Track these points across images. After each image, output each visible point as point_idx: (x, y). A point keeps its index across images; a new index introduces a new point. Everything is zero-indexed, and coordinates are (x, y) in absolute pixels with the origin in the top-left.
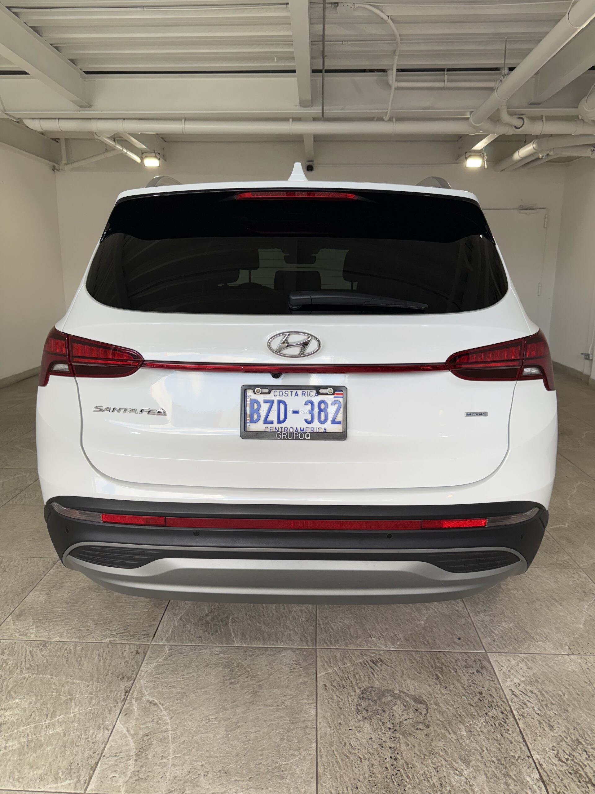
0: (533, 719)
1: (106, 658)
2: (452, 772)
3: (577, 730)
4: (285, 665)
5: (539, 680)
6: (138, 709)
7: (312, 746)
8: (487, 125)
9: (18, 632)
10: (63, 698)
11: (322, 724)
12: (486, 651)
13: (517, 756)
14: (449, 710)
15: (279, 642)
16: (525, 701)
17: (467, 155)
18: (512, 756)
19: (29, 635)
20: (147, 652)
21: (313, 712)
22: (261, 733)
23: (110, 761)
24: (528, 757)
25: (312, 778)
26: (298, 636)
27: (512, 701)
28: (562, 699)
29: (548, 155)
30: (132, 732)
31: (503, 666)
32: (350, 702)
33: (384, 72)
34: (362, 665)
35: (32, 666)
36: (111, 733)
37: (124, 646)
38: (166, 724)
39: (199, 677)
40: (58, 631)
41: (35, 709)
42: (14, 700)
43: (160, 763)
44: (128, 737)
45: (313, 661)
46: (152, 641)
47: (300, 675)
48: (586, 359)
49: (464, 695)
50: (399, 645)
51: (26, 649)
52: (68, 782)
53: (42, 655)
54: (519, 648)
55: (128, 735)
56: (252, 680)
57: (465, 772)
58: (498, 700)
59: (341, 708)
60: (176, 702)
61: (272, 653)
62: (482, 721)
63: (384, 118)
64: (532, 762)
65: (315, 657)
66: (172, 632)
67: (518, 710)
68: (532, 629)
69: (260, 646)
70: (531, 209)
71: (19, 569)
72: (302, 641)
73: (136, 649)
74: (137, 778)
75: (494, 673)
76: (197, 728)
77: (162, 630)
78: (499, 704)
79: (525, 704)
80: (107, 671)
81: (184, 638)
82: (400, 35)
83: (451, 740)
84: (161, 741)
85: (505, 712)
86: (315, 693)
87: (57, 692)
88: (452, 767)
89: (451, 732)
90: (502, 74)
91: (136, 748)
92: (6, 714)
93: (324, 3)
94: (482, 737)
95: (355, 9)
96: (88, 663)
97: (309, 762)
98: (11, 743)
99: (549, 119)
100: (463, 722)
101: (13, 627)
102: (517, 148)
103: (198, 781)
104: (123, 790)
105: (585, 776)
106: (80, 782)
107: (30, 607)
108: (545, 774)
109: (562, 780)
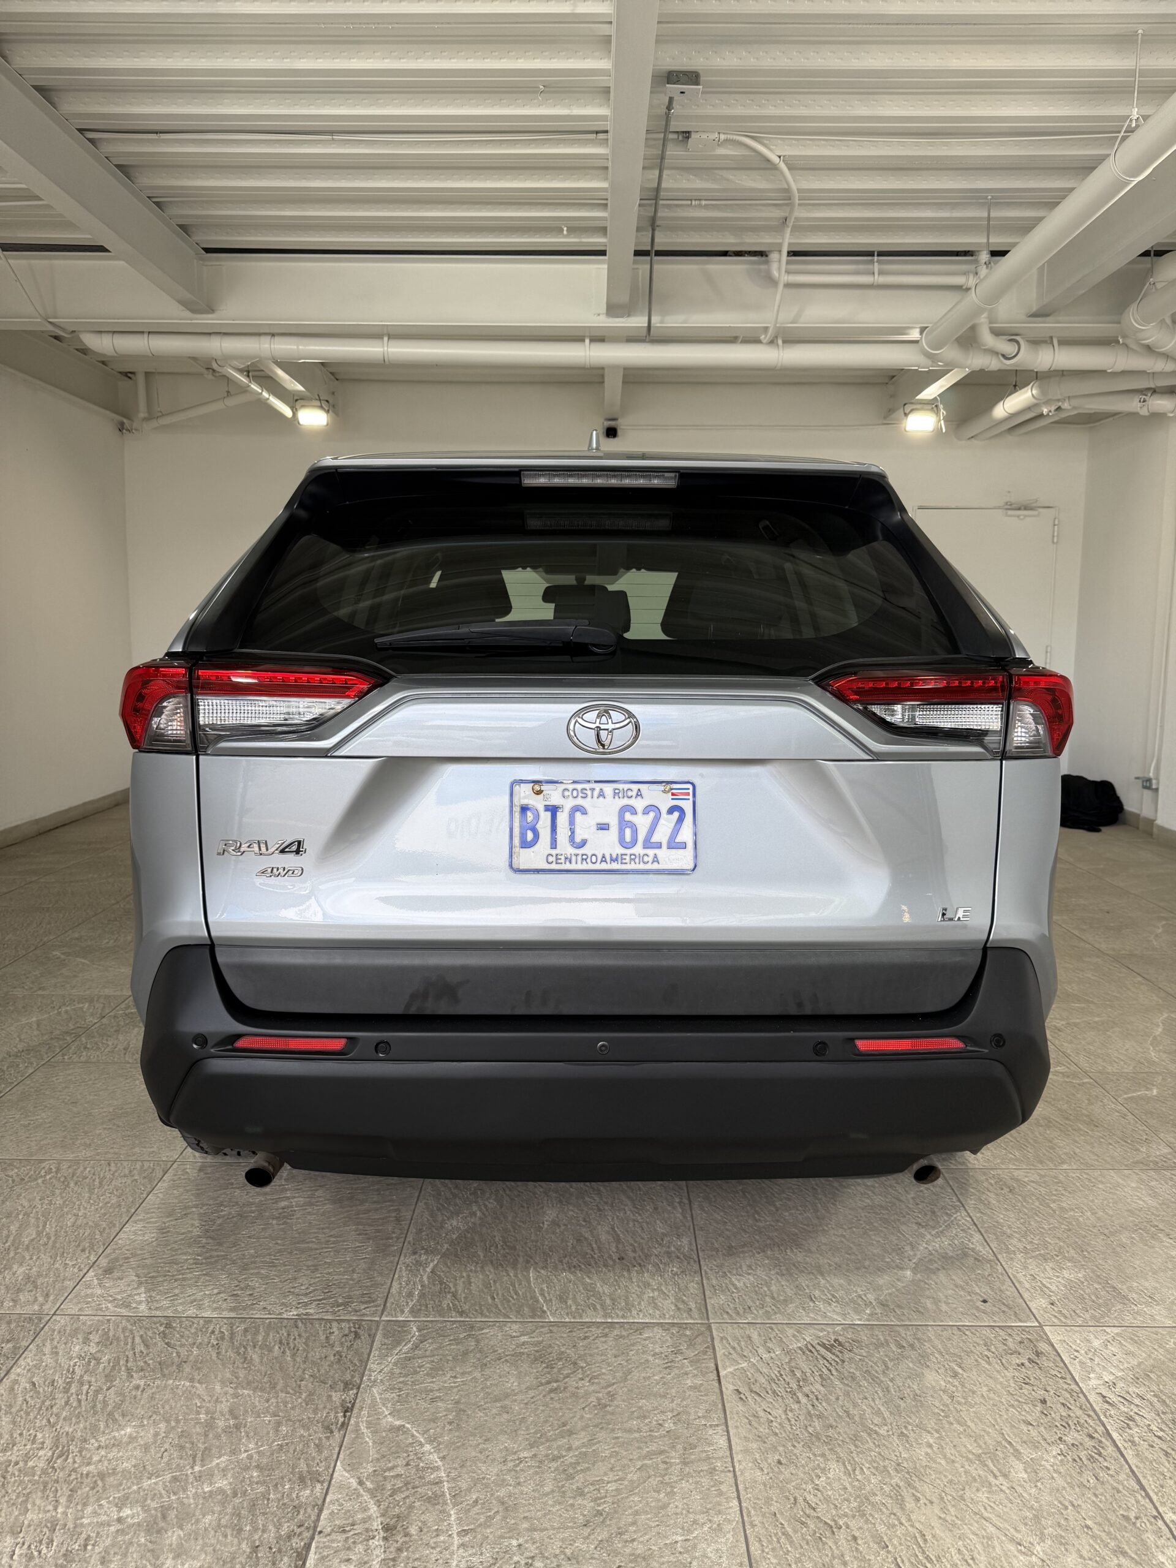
0: (1152, 1446)
1: (295, 1346)
2: (1012, 1547)
4: (653, 1355)
5: (1152, 1375)
6: (374, 1442)
7: (731, 1504)
8: (950, 353)
9: (110, 1302)
10: (221, 1424)
11: (743, 1464)
12: (1039, 1323)
13: (1132, 1515)
14: (988, 1433)
15: (634, 1312)
16: (1132, 1414)
17: (908, 408)
18: (1123, 1516)
19: (134, 1305)
20: (375, 1335)
21: (723, 1442)
22: (626, 1483)
23: (332, 1541)
24: (1155, 1517)
26: (669, 1301)
27: (1105, 1416)
29: (1059, 409)
30: (369, 1485)
31: (1077, 1351)
32: (793, 1422)
33: (762, 256)
34: (804, 1353)
35: (149, 1365)
36: (328, 1489)
37: (328, 1325)
38: (438, 1468)
39: (486, 1379)
40: (193, 1298)
41: (167, 1446)
42: (123, 1430)
43: (435, 1543)
44: (362, 1496)
45: (708, 1347)
46: (382, 1314)
47: (686, 1374)
48: (1145, 787)
49: (1012, 1406)
50: (869, 1315)
51: (131, 1331)
53: (166, 1344)
54: (1103, 1317)
55: (362, 1491)
56: (593, 1383)
57: (1038, 1548)
58: (1079, 1413)
59: (776, 1434)
60: (448, 1427)
61: (624, 1333)
62: (1054, 1453)
63: (762, 337)
64: (1164, 1527)
65: (709, 1340)
66: (420, 1297)
67: (1121, 1430)
68: (1122, 1282)
69: (598, 1320)
70: (1026, 508)
71: (97, 1183)
72: (679, 1309)
73: (353, 1329)
75: (1062, 1365)
76: (498, 1475)
77: (400, 1293)
78: (1082, 1421)
79: (1131, 1419)
80: (300, 1371)
81: (445, 1307)
82: (798, 190)
83: (1001, 1490)
84: (430, 1502)
85: (1096, 1436)
86: (720, 1406)
87: (207, 1413)
88: (1012, 1540)
89: (998, 1474)
90: (977, 261)
91: (383, 1515)
92: (110, 1456)
93: (665, 133)
94: (1060, 1482)
95: (720, 144)
96: (262, 1357)
97: (729, 1536)
98: (129, 1512)
99: (1065, 342)
100: (1017, 1454)
101: (99, 1291)
102: (1001, 397)
107: (128, 1254)
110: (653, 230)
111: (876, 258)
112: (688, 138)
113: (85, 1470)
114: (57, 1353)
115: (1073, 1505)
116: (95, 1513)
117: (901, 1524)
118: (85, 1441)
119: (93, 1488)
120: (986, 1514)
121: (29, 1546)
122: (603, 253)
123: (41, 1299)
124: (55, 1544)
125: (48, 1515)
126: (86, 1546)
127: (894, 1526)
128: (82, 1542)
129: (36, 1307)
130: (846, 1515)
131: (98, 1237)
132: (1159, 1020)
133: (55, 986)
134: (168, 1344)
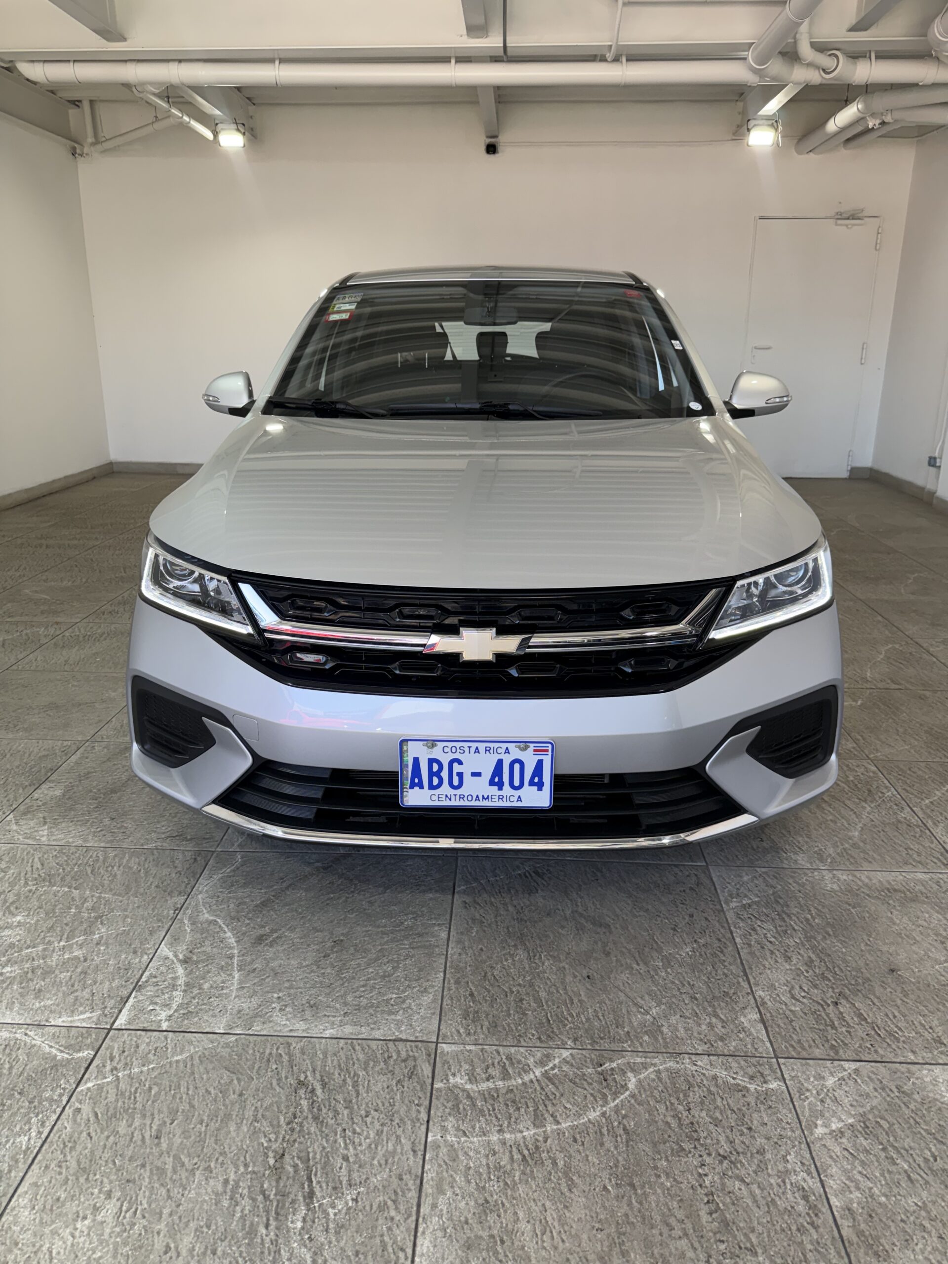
0: (763, 947)
1: (149, 867)
2: (634, 1010)
3: (825, 963)
5: (781, 901)
6: (192, 930)
7: (438, 976)
8: (776, 67)
9: (22, 835)
10: (85, 915)
11: (455, 950)
12: (707, 863)
13: (731, 991)
16: (756, 926)
17: (752, 123)
18: (724, 991)
19: (38, 837)
20: (209, 860)
21: (444, 935)
22: (366, 959)
23: (148, 991)
24: (748, 994)
25: (433, 1014)
27: (735, 927)
28: (810, 925)
29: (883, 123)
30: (181, 957)
31: (729, 883)
32: (499, 923)
34: (522, 879)
35: (41, 877)
36: (152, 958)
37: (176, 854)
38: (231, 948)
40: (81, 833)
41: (44, 928)
42: (14, 917)
43: (219, 994)
44: (175, 964)
45: (451, 874)
46: (217, 847)
47: (431, 890)
48: (930, 465)
49: (667, 918)
51: (33, 855)
52: (88, 1015)
54: (758, 861)
55: (175, 961)
57: (654, 1010)
58: (716, 924)
59: (484, 931)
60: (247, 921)
61: (392, 861)
62: (688, 949)
63: (607, 55)
64: (753, 1001)
65: (454, 869)
66: (248, 835)
67: (744, 936)
69: (376, 853)
70: (854, 218)
73: (193, 857)
74: (186, 1011)
75: (714, 892)
77: (234, 833)
78: (716, 929)
79: (754, 930)
80: (149, 884)
83: (639, 973)
84: (222, 969)
85: (723, 939)
86: (449, 912)
87: (76, 909)
88: (636, 1004)
89: (640, 962)
91: (186, 976)
94: (685, 969)
96: (123, 874)
97: (431, 996)
98: (9, 969)
99: (884, 55)
100: (659, 950)
101: (14, 827)
103: (271, 1016)
104: (165, 1026)
105: (825, 1017)
106: (106, 1016)
107: (41, 803)
108: (768, 1015)
109: (792, 1021)
115: (689, 984)
117: (558, 992)
120: (622, 988)
127: (553, 993)
130: (520, 985)
131: (21, 791)
132: (883, 649)
133: (21, 615)
134: (57, 864)
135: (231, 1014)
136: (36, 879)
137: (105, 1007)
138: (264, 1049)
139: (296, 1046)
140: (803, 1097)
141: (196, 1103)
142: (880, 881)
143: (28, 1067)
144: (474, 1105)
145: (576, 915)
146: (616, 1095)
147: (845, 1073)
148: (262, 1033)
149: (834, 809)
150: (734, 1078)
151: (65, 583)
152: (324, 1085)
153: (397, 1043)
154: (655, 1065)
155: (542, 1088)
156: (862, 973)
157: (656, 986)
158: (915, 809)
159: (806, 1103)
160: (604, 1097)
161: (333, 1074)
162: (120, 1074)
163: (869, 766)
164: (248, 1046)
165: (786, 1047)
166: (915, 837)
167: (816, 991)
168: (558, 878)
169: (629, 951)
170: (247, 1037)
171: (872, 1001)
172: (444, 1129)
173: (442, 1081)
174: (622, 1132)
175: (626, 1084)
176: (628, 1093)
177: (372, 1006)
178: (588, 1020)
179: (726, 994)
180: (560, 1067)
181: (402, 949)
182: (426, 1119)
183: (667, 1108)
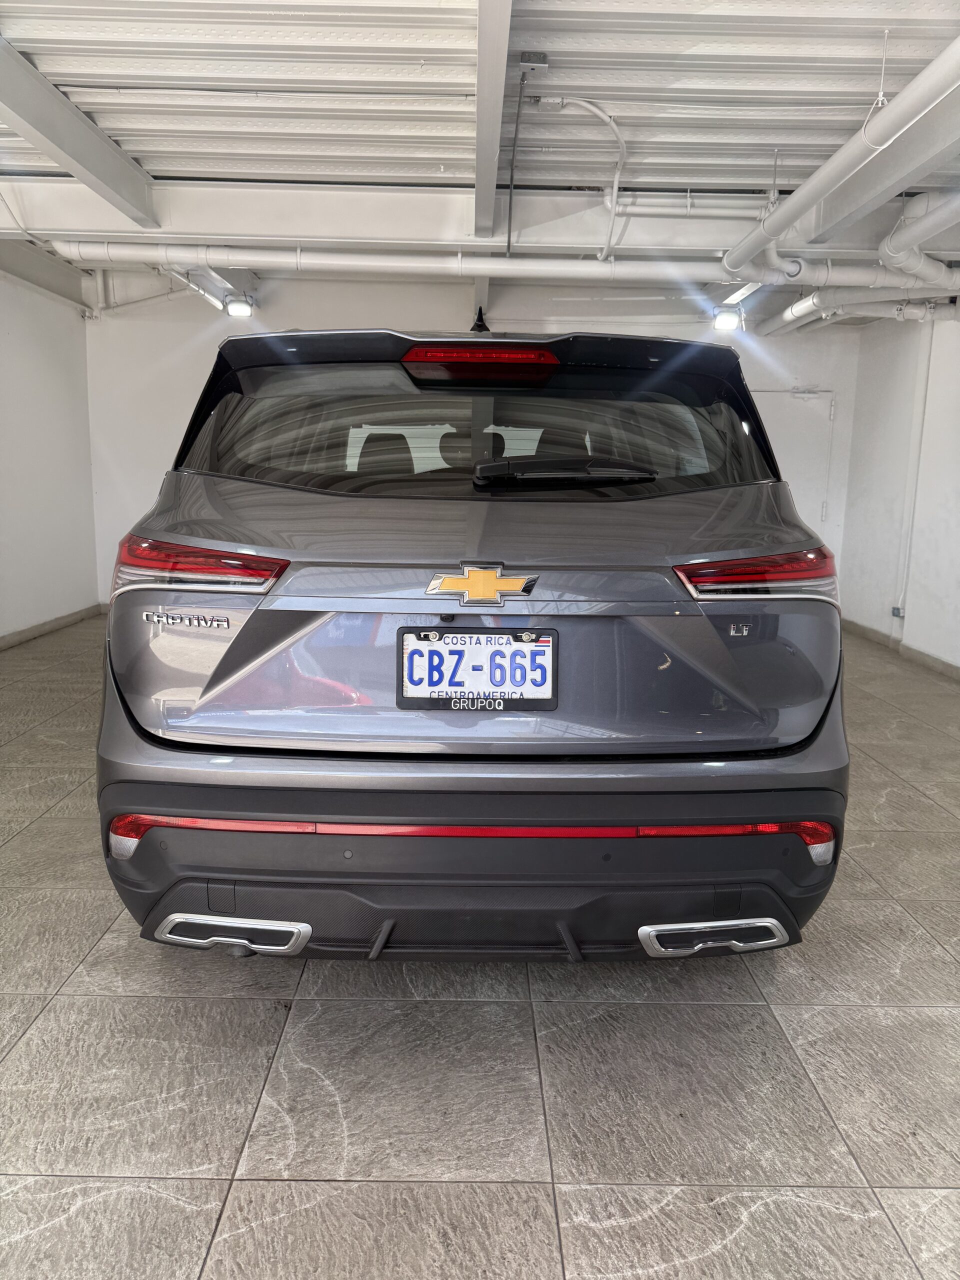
0: (836, 1083)
1: (232, 1016)
2: (731, 1146)
3: (896, 1096)
4: (490, 1023)
5: (843, 1037)
6: (289, 1079)
7: (539, 1118)
8: (747, 270)
9: (96, 986)
10: (180, 1066)
11: (549, 1093)
12: (767, 1002)
13: (816, 1126)
14: (722, 1074)
15: (477, 994)
16: (825, 1062)
17: (718, 310)
18: (810, 1126)
19: (114, 989)
21: (535, 1079)
22: (466, 1104)
23: (260, 1141)
24: (832, 1127)
26: (503, 987)
27: (806, 1063)
28: (875, 1059)
29: (835, 314)
31: (792, 1021)
32: (586, 1066)
33: (599, 190)
34: (597, 1021)
35: (126, 1028)
36: (257, 1108)
37: (256, 1003)
38: (334, 1095)
41: (142, 1081)
42: (109, 1070)
43: (332, 1142)
44: (281, 1113)
45: (529, 1018)
46: (295, 995)
47: (513, 1035)
48: (894, 615)
50: (646, 997)
51: (112, 1006)
52: (206, 1166)
53: (138, 1014)
54: (813, 999)
55: (281, 1110)
56: (446, 1041)
57: (749, 1146)
58: (788, 1061)
59: (573, 1074)
60: (342, 1069)
61: (469, 1008)
62: (768, 1086)
64: (837, 1134)
65: (530, 1013)
66: (322, 983)
67: (816, 1072)
68: (830, 976)
69: (451, 999)
70: (810, 392)
72: (510, 993)
73: (274, 1006)
74: (303, 1160)
75: (780, 1030)
77: (308, 981)
78: (790, 1066)
79: (824, 1065)
80: (236, 1033)
81: (341, 990)
82: (627, 142)
83: (728, 1110)
84: (328, 1117)
85: (798, 1076)
86: (535, 1056)
87: (169, 1060)
88: (731, 1141)
89: (727, 1100)
90: (768, 198)
91: (295, 1125)
92: (102, 1087)
93: (520, 97)
94: (769, 1105)
95: (563, 106)
96: (208, 1024)
97: (536, 1138)
98: (117, 1123)
99: (839, 263)
100: (742, 1088)
101: (87, 979)
102: (790, 303)
103: (387, 1162)
104: (286, 1175)
105: (907, 1147)
106: (225, 1166)
107: (108, 954)
108: (855, 1147)
109: (878, 1152)
110: (512, 170)
111: (688, 194)
112: (538, 101)
113: (84, 1096)
114: (59, 1020)
115: (776, 1120)
116: (93, 1123)
117: (656, 1130)
118: (83, 1077)
119: (90, 1108)
120: (715, 1125)
121: (47, 1144)
122: (472, 186)
123: (45, 984)
124: (65, 1143)
125: (60, 1124)
126: (87, 1144)
127: (651, 1132)
128: (85, 1142)
129: (42, 990)
130: (618, 1125)
131: (84, 942)
132: (884, 793)
133: (42, 761)
134: (140, 1015)
135: (348, 1161)
136: (121, 1031)
137: (222, 1158)
138: (388, 1195)
139: (419, 1191)
140: (903, 1224)
141: (334, 1249)
142: (929, 1017)
143: (159, 1221)
144: (601, 1242)
145: (657, 1056)
146: (732, 1228)
147: (937, 1200)
148: (383, 1179)
149: (873, 947)
150: (837, 1208)
151: (78, 728)
152: (454, 1229)
153: (514, 1185)
154: (762, 1198)
155: (662, 1224)
156: (931, 1104)
157: (746, 1121)
158: (945, 946)
159: (907, 1230)
160: (722, 1230)
161: (461, 1217)
162: (252, 1224)
163: (895, 906)
164: (372, 1193)
165: (877, 1176)
166: (951, 973)
167: (893, 1123)
168: (632, 1021)
169: (714, 1088)
170: (370, 1184)
171: (946, 1131)
172: (578, 1266)
173: (566, 1220)
174: (745, 1263)
175: (739, 1217)
176: (743, 1226)
177: (482, 1150)
178: (689, 1157)
179: (813, 1128)
180: (675, 1204)
181: (499, 1093)
182: (559, 1258)
183: (782, 1239)
